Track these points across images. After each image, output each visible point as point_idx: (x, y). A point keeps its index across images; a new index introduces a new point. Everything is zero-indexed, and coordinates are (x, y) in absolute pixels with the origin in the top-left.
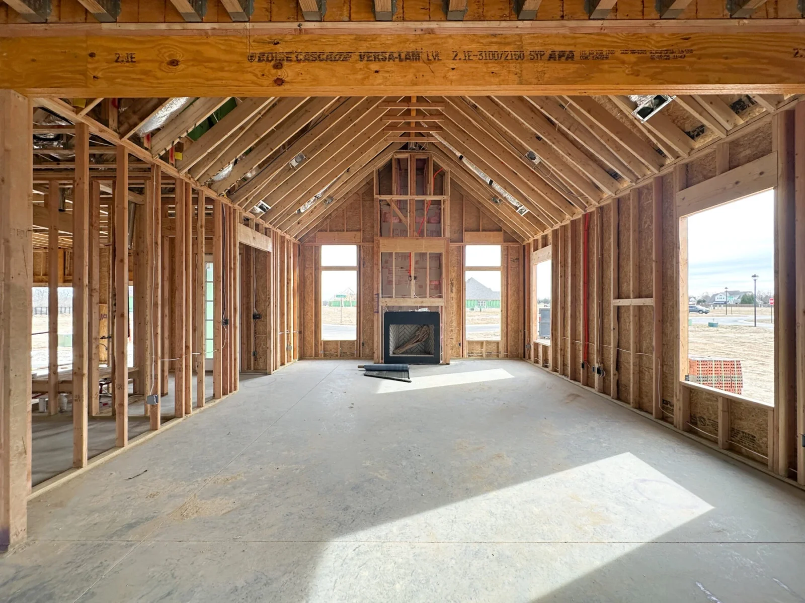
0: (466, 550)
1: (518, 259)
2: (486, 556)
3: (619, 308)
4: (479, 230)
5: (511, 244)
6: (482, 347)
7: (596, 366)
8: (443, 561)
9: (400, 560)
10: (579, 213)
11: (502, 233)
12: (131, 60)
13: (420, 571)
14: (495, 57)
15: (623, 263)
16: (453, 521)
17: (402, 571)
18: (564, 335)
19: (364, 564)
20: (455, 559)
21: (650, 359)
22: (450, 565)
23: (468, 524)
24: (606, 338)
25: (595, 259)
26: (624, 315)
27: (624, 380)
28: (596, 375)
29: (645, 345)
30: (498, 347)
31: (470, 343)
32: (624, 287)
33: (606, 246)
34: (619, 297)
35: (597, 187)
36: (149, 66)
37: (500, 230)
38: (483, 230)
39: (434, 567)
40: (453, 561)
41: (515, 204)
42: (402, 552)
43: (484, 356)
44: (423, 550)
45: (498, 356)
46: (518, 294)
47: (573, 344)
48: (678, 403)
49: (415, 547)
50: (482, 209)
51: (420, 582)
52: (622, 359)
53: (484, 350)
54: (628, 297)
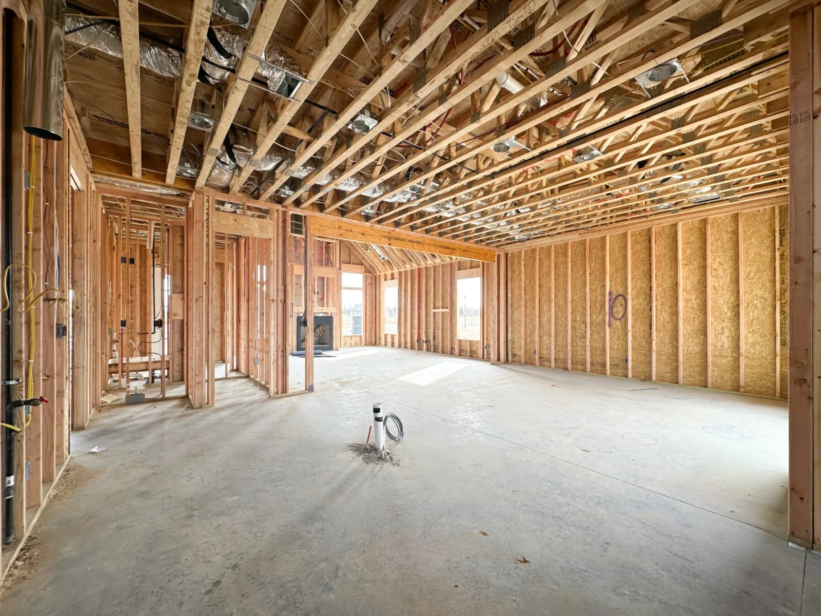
1: (371, 284)
3: (434, 313)
4: (350, 263)
5: (368, 274)
6: (351, 339)
7: (425, 339)
10: (415, 266)
11: (363, 267)
12: (351, 231)
14: (435, 246)
15: (436, 294)
18: (405, 327)
21: (447, 332)
24: (428, 327)
25: (423, 290)
26: (437, 316)
27: (436, 343)
28: (424, 344)
29: (445, 327)
30: (361, 339)
31: (345, 337)
32: (437, 304)
33: (429, 285)
34: (434, 308)
35: (426, 258)
36: (356, 234)
37: (362, 264)
38: (353, 264)
41: (380, 254)
43: (353, 345)
45: (361, 344)
46: (372, 306)
47: (411, 332)
48: (456, 347)
50: (353, 250)
52: (436, 335)
53: (353, 341)
54: (438, 308)
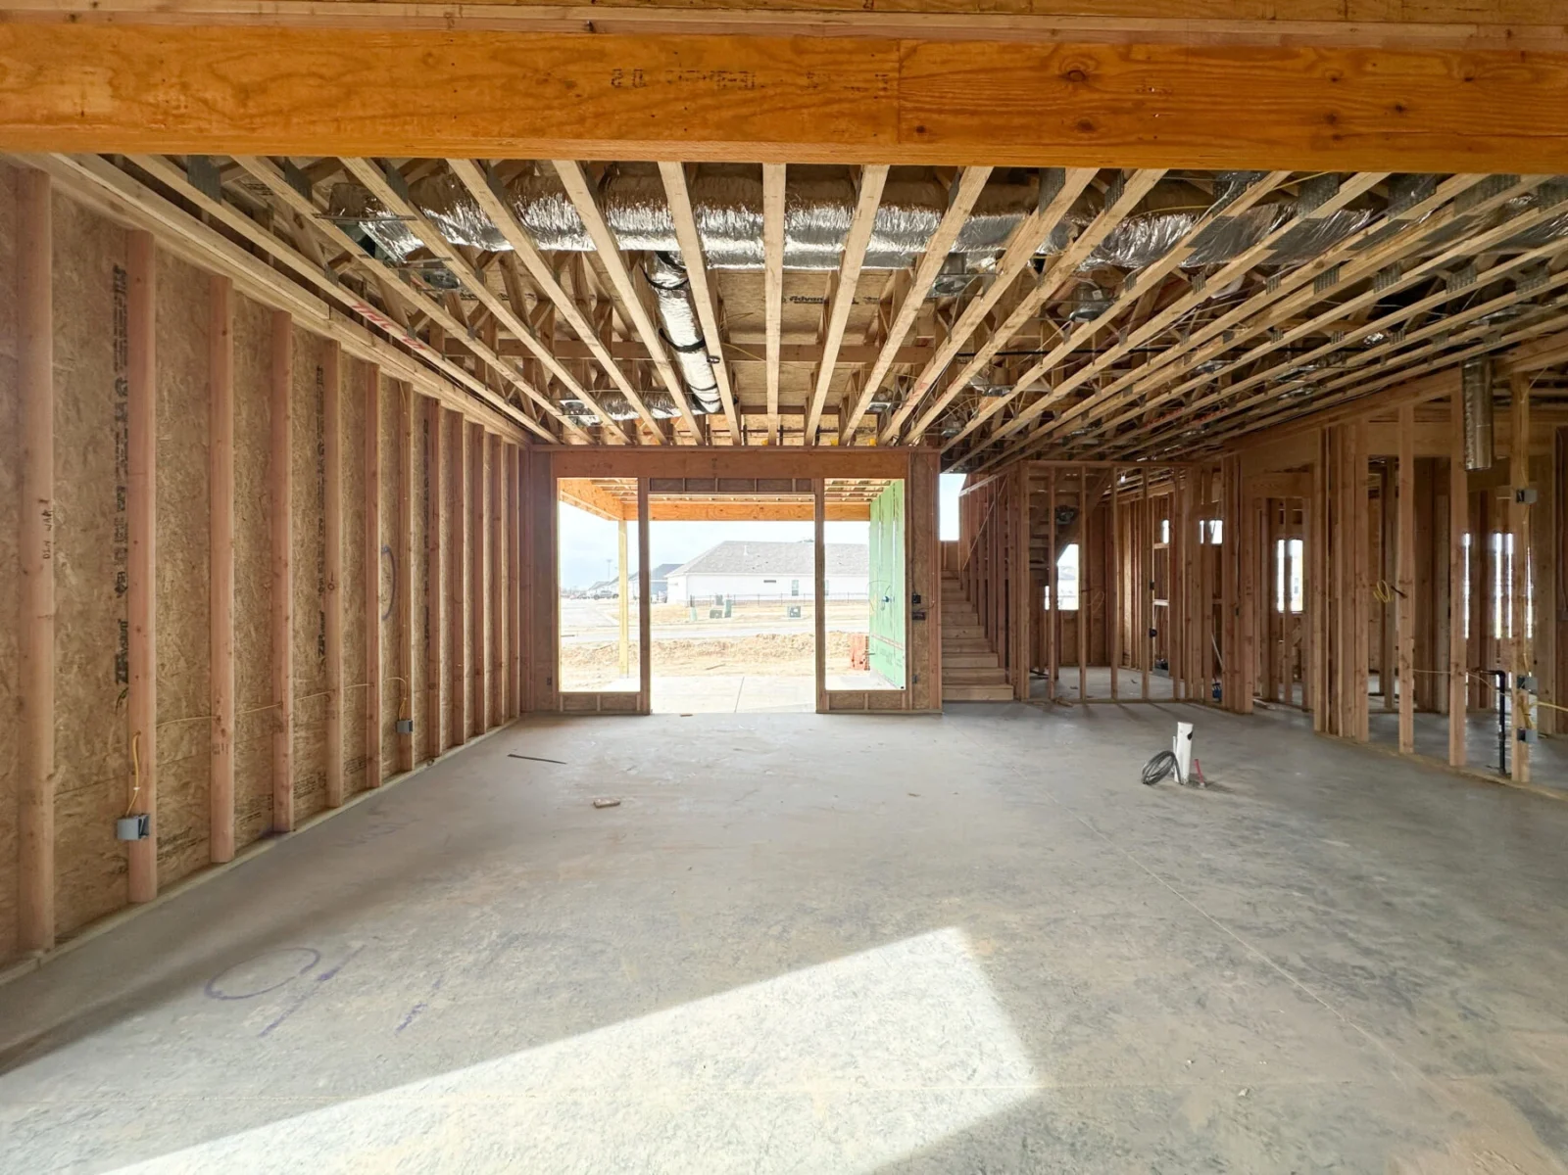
0: (754, 1075)
2: (720, 1065)
8: (800, 1055)
9: (878, 1053)
13: (843, 1039)
16: (767, 1152)
17: (872, 1038)
19: (941, 1047)
20: (779, 1058)
22: (789, 1048)
23: (730, 1143)
39: (819, 1044)
40: (783, 1054)
42: (879, 1069)
44: (839, 1073)
49: (857, 1079)
51: (841, 1024)
